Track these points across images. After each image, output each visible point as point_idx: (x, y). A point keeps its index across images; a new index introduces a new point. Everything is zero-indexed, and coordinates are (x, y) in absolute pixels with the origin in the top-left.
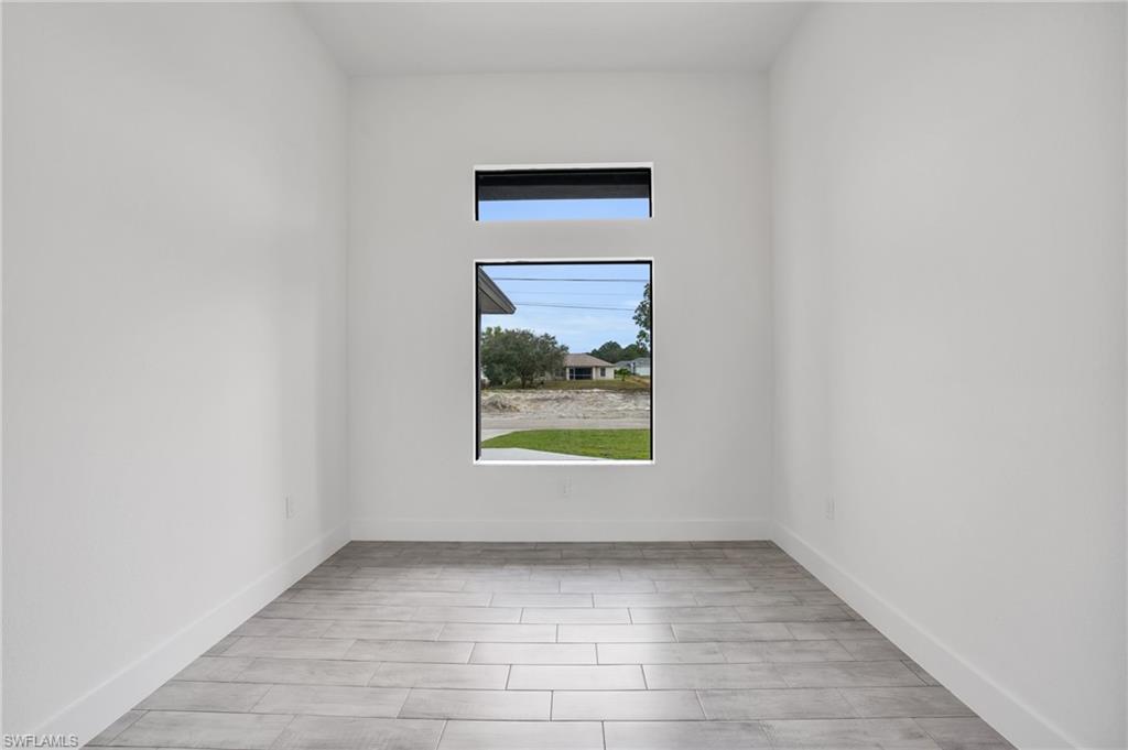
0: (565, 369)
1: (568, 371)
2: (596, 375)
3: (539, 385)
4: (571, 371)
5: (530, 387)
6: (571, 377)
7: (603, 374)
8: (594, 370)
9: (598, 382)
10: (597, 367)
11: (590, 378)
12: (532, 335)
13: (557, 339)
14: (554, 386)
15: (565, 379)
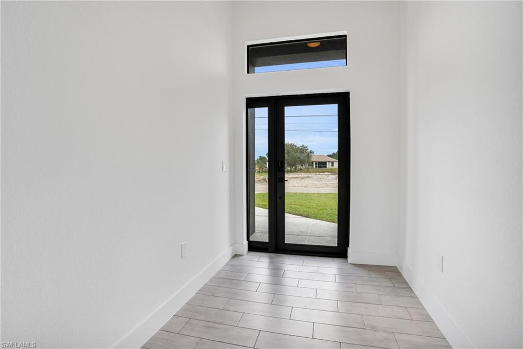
0: (313, 163)
1: (314, 163)
2: (329, 166)
3: (298, 170)
4: (316, 164)
5: (295, 171)
6: (316, 167)
7: (333, 165)
8: (328, 163)
9: (330, 169)
10: (329, 162)
11: (326, 167)
12: (296, 146)
13: (308, 148)
14: (308, 171)
15: (313, 168)
